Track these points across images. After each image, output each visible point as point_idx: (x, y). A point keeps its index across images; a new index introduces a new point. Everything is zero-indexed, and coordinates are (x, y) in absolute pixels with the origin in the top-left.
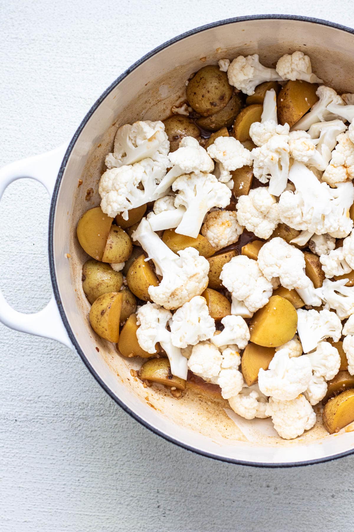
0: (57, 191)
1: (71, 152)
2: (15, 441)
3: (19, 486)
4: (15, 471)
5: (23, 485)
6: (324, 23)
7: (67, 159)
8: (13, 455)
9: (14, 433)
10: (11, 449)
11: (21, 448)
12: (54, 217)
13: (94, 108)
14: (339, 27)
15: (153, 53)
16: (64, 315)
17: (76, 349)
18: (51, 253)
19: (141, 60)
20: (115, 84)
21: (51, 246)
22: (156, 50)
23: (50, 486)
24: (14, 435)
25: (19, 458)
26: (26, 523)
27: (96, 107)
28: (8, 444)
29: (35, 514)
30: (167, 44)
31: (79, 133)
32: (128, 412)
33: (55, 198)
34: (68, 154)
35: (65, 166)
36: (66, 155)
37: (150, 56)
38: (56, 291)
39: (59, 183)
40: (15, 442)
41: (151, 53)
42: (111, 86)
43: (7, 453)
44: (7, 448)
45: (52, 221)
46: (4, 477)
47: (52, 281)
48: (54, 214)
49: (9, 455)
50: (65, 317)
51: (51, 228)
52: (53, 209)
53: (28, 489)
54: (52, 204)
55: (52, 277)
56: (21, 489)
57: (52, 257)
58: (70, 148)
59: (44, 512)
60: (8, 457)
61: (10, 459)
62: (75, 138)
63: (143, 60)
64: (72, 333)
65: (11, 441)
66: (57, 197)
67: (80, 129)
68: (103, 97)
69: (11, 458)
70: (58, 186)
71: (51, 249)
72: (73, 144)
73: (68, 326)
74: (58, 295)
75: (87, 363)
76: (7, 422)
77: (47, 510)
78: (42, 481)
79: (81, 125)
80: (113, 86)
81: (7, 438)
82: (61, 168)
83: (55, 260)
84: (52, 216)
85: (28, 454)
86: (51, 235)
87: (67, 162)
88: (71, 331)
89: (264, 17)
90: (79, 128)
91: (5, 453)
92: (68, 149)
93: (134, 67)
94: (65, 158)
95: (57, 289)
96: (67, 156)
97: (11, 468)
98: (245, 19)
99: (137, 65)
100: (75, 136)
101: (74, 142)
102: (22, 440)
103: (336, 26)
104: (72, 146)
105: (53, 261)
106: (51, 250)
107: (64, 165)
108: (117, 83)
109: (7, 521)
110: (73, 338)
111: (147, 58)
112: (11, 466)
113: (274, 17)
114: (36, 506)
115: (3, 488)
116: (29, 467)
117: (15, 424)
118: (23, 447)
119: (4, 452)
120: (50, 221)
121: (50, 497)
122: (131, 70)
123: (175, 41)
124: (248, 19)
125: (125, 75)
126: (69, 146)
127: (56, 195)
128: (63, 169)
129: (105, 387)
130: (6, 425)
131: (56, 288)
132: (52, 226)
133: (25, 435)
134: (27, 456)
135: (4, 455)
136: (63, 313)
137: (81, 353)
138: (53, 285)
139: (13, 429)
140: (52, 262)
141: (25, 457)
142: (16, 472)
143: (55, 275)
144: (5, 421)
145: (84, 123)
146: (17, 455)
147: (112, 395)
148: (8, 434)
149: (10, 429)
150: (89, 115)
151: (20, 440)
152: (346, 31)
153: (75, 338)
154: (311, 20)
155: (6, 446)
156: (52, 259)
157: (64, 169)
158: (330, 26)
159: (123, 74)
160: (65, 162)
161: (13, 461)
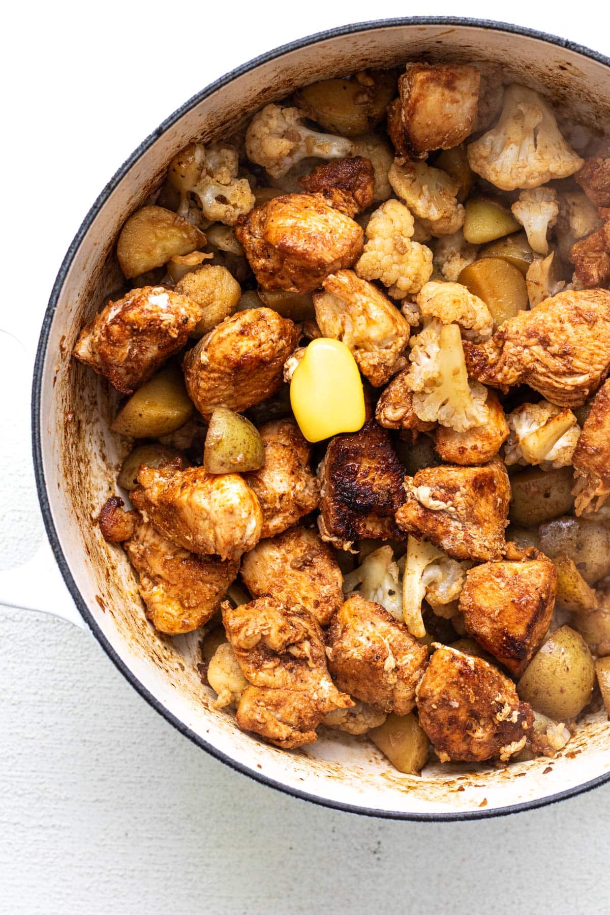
0: (43, 349)
1: (64, 279)
2: (73, 660)
3: (83, 738)
4: (76, 712)
5: (90, 737)
6: (507, 28)
7: (57, 292)
8: (71, 684)
9: (71, 646)
10: (67, 675)
11: (85, 672)
12: (39, 397)
13: (102, 200)
14: (533, 34)
15: (203, 96)
16: (67, 571)
17: (91, 628)
18: (39, 461)
19: (182, 109)
20: (137, 156)
21: (38, 449)
22: (207, 90)
23: (140, 736)
24: (71, 650)
25: (82, 690)
26: (97, 803)
27: (104, 197)
28: (61, 666)
29: (113, 787)
30: (226, 78)
31: (76, 245)
32: (188, 736)
33: (41, 363)
34: (60, 283)
35: (55, 306)
36: (55, 285)
37: (196, 102)
38: (51, 528)
39: (45, 336)
40: (73, 662)
41: (198, 96)
42: (130, 159)
43: (61, 681)
44: (60, 672)
45: (37, 404)
46: (56, 723)
47: (43, 511)
48: (40, 393)
49: (64, 686)
50: (69, 573)
51: (36, 417)
52: (38, 382)
53: (100, 743)
54: (35, 375)
55: (42, 504)
56: (87, 744)
57: (40, 469)
58: (62, 274)
59: (130, 782)
60: (62, 689)
61: (66, 693)
62: (71, 255)
63: (185, 110)
64: (83, 601)
65: (67, 660)
66: (43, 361)
67: (79, 239)
68: (117, 179)
69: (68, 690)
70: (44, 341)
71: (38, 453)
72: (67, 265)
73: (75, 589)
74: (54, 536)
75: (112, 652)
76: (59, 628)
77: (134, 780)
78: (124, 729)
79: (80, 232)
80: (134, 159)
81: (59, 654)
82: (48, 309)
83: (45, 473)
84: (37, 396)
85: (98, 682)
86: (37, 429)
87: (57, 298)
88: (81, 598)
89: (398, 22)
90: (77, 236)
91: (57, 682)
92: (59, 275)
93: (170, 123)
94: (54, 291)
95: (53, 525)
96: (57, 287)
97: (68, 707)
98: (365, 27)
99: (175, 118)
100: (69, 251)
101: (68, 261)
102: (85, 658)
103: (528, 33)
104: (65, 269)
105: (43, 475)
106: (38, 456)
107: (54, 303)
108: (140, 152)
109: (64, 800)
110: (85, 610)
111: (192, 105)
112: (68, 705)
113: (416, 21)
114: (114, 773)
115: (56, 744)
116: (100, 705)
117: (72, 630)
118: (88, 669)
119: (55, 680)
120: (33, 405)
121: (139, 755)
122: (164, 128)
123: (241, 72)
124: (369, 26)
125: (154, 137)
126: (61, 270)
127: (42, 358)
128: (51, 311)
129: (145, 693)
130: (58, 631)
131: (50, 524)
132: (37, 413)
133: (91, 649)
134: (95, 685)
135: (56, 684)
136: (65, 567)
137: (100, 636)
138: (45, 517)
139: (70, 640)
140: (41, 477)
141: (92, 687)
142: (77, 714)
143: (47, 500)
144: (55, 625)
145: (85, 228)
146: (78, 684)
147: (160, 707)
148: (60, 648)
149: (64, 640)
150: (94, 213)
151: (82, 658)
152: (547, 40)
153: (88, 610)
154: (483, 23)
155: (57, 670)
156: (40, 472)
157: (54, 311)
158: (517, 33)
159: (150, 137)
160: (54, 298)
161: (71, 695)
